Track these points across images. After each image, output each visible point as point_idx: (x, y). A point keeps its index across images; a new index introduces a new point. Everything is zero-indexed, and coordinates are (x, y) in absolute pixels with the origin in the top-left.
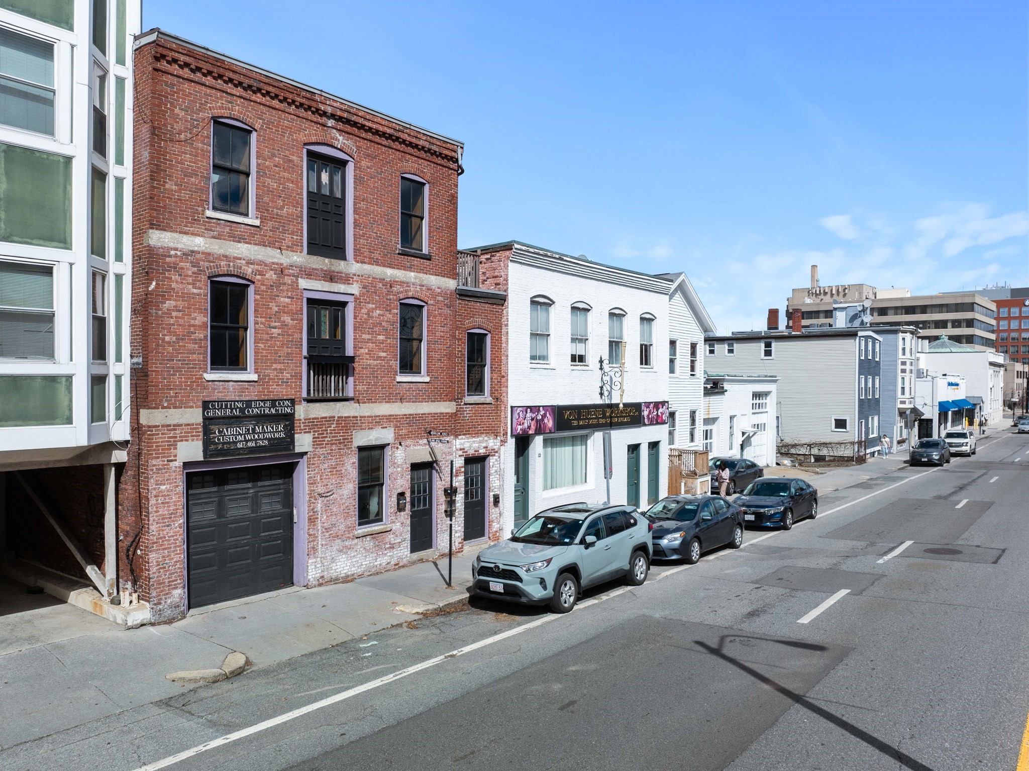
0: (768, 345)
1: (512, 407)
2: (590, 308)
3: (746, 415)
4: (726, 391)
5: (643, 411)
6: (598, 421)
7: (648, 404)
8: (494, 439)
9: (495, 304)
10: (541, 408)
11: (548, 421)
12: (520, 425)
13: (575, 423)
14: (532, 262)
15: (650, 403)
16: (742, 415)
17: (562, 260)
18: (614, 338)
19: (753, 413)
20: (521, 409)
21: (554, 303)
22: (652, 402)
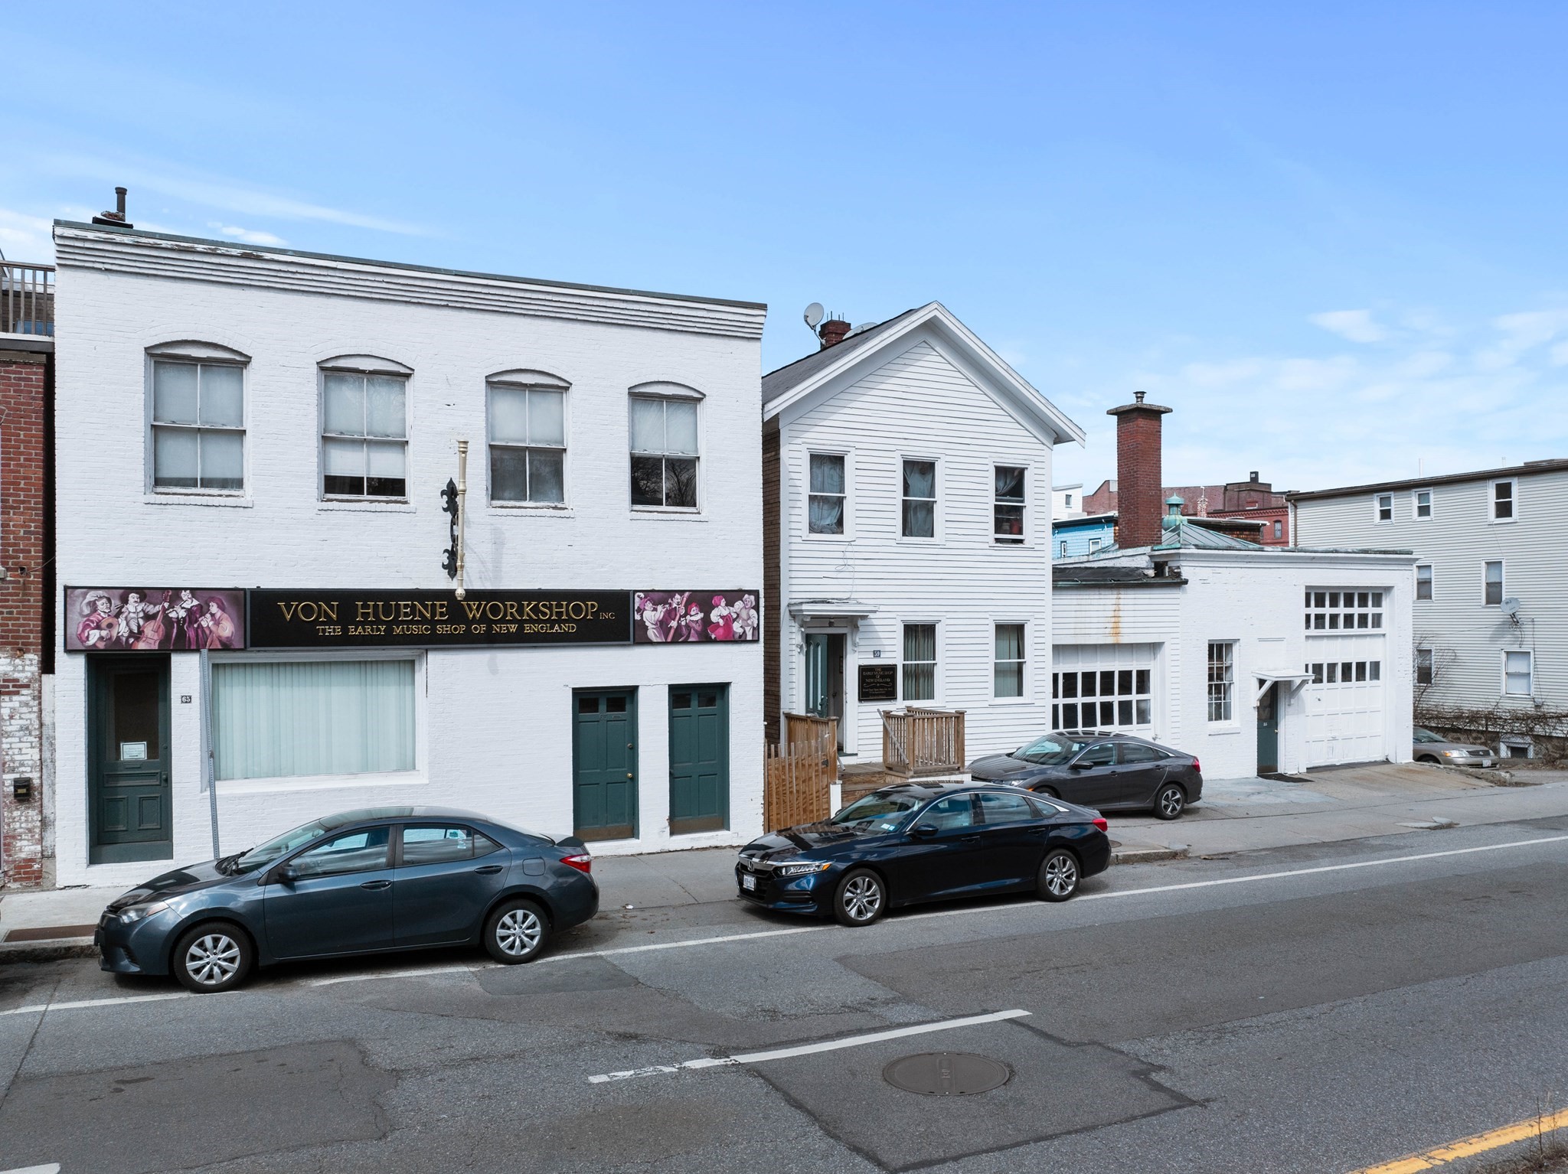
0: (1504, 491)
1: (66, 588)
2: (409, 372)
3: (1281, 640)
4: (1186, 582)
5: (641, 611)
6: (434, 629)
7: (660, 597)
8: (13, 657)
9: (15, 363)
10: (185, 595)
11: (217, 623)
12: (98, 627)
13: (330, 631)
14: (145, 267)
15: (671, 593)
16: (1261, 640)
17: (259, 259)
18: (524, 441)
19: (1307, 637)
20: (101, 593)
21: (251, 358)
22: (681, 592)
